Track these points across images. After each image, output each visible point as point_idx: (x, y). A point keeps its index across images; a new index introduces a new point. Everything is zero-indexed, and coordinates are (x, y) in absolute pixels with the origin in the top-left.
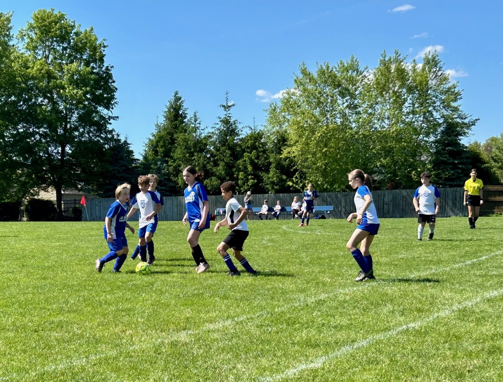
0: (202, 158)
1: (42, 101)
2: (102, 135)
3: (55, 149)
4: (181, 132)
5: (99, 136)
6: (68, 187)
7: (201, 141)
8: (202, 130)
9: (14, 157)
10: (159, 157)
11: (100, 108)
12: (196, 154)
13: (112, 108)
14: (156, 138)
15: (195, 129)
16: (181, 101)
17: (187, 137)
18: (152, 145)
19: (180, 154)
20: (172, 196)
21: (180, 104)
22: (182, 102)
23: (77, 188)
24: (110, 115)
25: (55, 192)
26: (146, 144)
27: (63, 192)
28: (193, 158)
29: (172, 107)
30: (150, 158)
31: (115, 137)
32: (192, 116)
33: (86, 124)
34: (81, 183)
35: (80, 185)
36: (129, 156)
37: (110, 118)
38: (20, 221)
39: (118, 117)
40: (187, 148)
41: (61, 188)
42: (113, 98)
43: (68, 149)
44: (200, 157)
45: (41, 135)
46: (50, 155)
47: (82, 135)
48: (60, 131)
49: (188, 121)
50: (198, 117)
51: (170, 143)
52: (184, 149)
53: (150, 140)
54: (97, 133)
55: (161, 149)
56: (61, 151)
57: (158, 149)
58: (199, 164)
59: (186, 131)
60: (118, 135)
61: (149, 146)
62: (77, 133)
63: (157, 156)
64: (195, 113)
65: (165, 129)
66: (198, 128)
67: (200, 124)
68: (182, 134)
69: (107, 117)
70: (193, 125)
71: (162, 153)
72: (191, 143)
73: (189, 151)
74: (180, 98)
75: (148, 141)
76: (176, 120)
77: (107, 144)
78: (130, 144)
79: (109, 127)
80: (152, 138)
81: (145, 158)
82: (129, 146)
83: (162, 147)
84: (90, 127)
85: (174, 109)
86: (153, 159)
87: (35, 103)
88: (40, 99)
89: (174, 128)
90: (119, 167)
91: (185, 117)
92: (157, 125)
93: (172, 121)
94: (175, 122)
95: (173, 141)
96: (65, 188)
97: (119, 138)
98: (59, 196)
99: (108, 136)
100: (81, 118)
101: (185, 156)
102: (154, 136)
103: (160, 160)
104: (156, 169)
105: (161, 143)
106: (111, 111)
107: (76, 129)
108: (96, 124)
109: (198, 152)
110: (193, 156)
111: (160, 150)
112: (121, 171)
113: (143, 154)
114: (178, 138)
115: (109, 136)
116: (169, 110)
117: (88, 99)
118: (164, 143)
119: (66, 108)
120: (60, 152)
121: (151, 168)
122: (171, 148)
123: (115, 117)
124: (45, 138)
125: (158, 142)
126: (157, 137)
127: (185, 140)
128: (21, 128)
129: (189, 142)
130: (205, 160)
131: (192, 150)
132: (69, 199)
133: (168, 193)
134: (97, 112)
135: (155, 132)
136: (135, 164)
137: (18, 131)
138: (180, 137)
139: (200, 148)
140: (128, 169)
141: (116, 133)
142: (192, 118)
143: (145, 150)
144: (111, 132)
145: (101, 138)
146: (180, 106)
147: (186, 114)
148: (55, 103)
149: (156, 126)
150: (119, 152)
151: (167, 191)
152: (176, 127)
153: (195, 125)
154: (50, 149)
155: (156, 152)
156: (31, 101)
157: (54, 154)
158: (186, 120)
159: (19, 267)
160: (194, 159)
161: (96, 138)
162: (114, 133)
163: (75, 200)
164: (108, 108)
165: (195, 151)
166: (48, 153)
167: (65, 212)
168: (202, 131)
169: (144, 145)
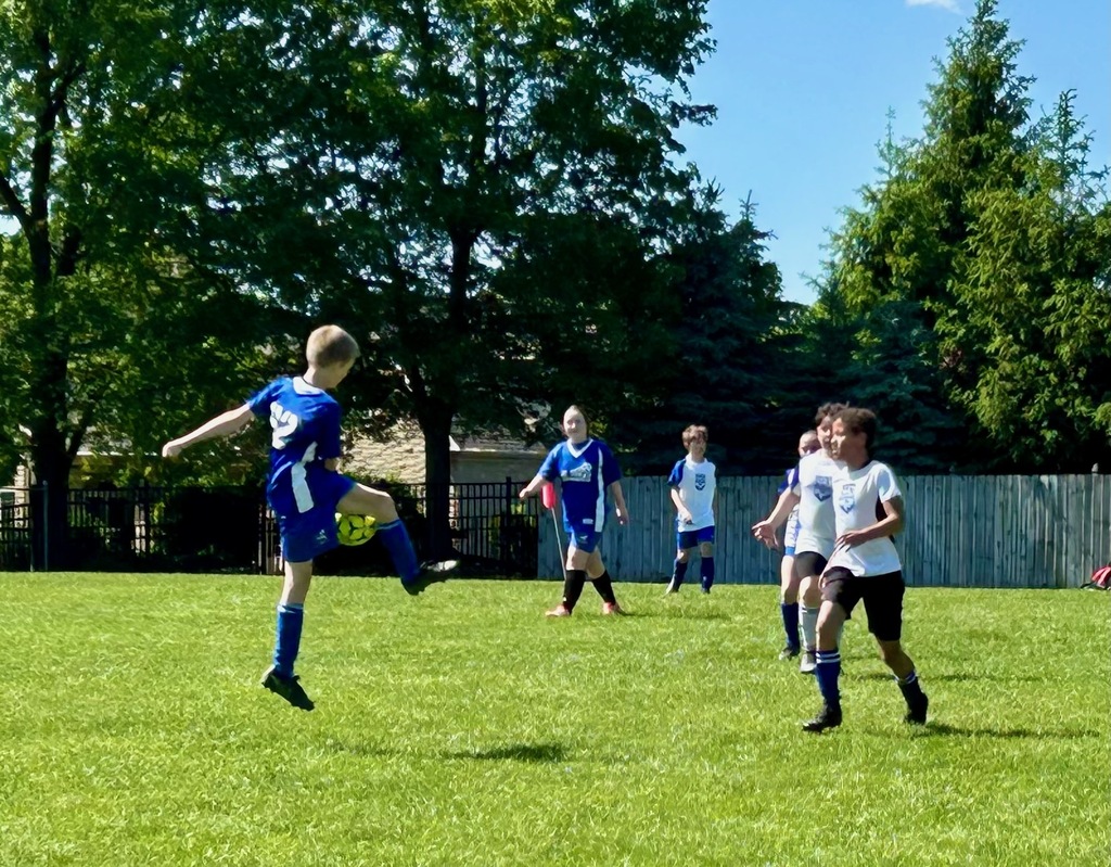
0: (1086, 306)
1: (375, 36)
2: (638, 193)
3: (427, 253)
4: (998, 184)
5: (623, 197)
6: (482, 422)
7: (1090, 224)
8: (1094, 175)
9: (241, 283)
10: (894, 296)
11: (631, 72)
12: (1060, 285)
13: (690, 70)
14: (880, 209)
15: (1063, 172)
16: (1003, 43)
17: (1024, 207)
18: (864, 241)
19: (987, 285)
20: (946, 472)
21: (998, 57)
22: (1008, 47)
23: (517, 427)
24: (679, 98)
25: (419, 444)
26: (837, 238)
27: (454, 447)
28: (1047, 304)
29: (961, 68)
30: (855, 298)
31: (699, 200)
32: (1051, 111)
33: (569, 144)
34: (540, 408)
35: (535, 414)
36: (757, 291)
37: (678, 112)
38: (262, 570)
39: (711, 109)
40: (1021, 259)
41: (449, 424)
42: (692, 25)
43: (484, 252)
44: (1080, 301)
45: (365, 188)
46: (403, 276)
47: (548, 186)
48: (454, 172)
49: (1033, 134)
50: (1076, 116)
51: (945, 235)
52: (1009, 260)
53: (854, 217)
54: (615, 182)
55: (903, 262)
56: (456, 259)
57: (889, 260)
58: (1073, 328)
59: (1019, 181)
60: (711, 195)
61: (850, 246)
62: (524, 183)
63: (884, 292)
64: (1065, 98)
65: (922, 169)
66: (1073, 165)
67: (1084, 148)
68: (1000, 194)
69: (664, 110)
70: (1054, 155)
71: (908, 278)
72: (1041, 236)
73: (1031, 271)
74: (1001, 32)
75: (844, 220)
76: (979, 128)
77: (662, 234)
78: (763, 235)
79: (677, 163)
80: (867, 209)
81: (831, 298)
82: (758, 242)
83: (907, 254)
84: (589, 153)
85: (973, 77)
86: (866, 306)
87: (343, 39)
88: (367, 26)
89: (967, 167)
90: (712, 337)
91: (1019, 118)
92: (891, 152)
93: (958, 134)
94: (973, 139)
95: (958, 224)
96: (466, 425)
97: (716, 207)
98: (439, 460)
99: (668, 196)
100: (544, 114)
101: (1010, 295)
102: (873, 198)
103: (896, 308)
104: (879, 348)
105: (906, 232)
106: (683, 83)
107: (524, 163)
108: (615, 142)
109: (1072, 276)
110: (1049, 292)
111: (902, 264)
112: (721, 356)
113: (823, 281)
114: (983, 209)
115: (673, 197)
116: (951, 80)
117: (580, 28)
118: (919, 231)
119: (478, 63)
120: (448, 261)
121: (856, 346)
122: (950, 255)
123: (700, 109)
124: (384, 202)
125: (889, 226)
126: (886, 205)
127: (1013, 220)
128: (279, 156)
129: (1032, 231)
130: (1101, 314)
131: (1046, 266)
132: (484, 478)
133: (929, 461)
134: (620, 89)
135: (879, 184)
136: (781, 324)
137: (263, 168)
138: (990, 203)
139: (1080, 258)
140: (752, 347)
141: (704, 184)
142: (1049, 120)
143: (833, 265)
144: (680, 182)
145: (636, 205)
146: (999, 67)
147: (1022, 102)
148: (429, 45)
149: (882, 154)
150: (713, 271)
151: (923, 450)
152: (978, 160)
153: (1063, 151)
154: (403, 249)
155: (881, 273)
156: (326, 31)
157: (422, 274)
158: (1019, 132)
159: (254, 782)
160: (1053, 308)
161: (610, 205)
162: (693, 185)
163: (509, 482)
164: (668, 70)
165: (1058, 271)
166: (393, 269)
167: (462, 534)
168: (1093, 183)
169: (827, 239)
